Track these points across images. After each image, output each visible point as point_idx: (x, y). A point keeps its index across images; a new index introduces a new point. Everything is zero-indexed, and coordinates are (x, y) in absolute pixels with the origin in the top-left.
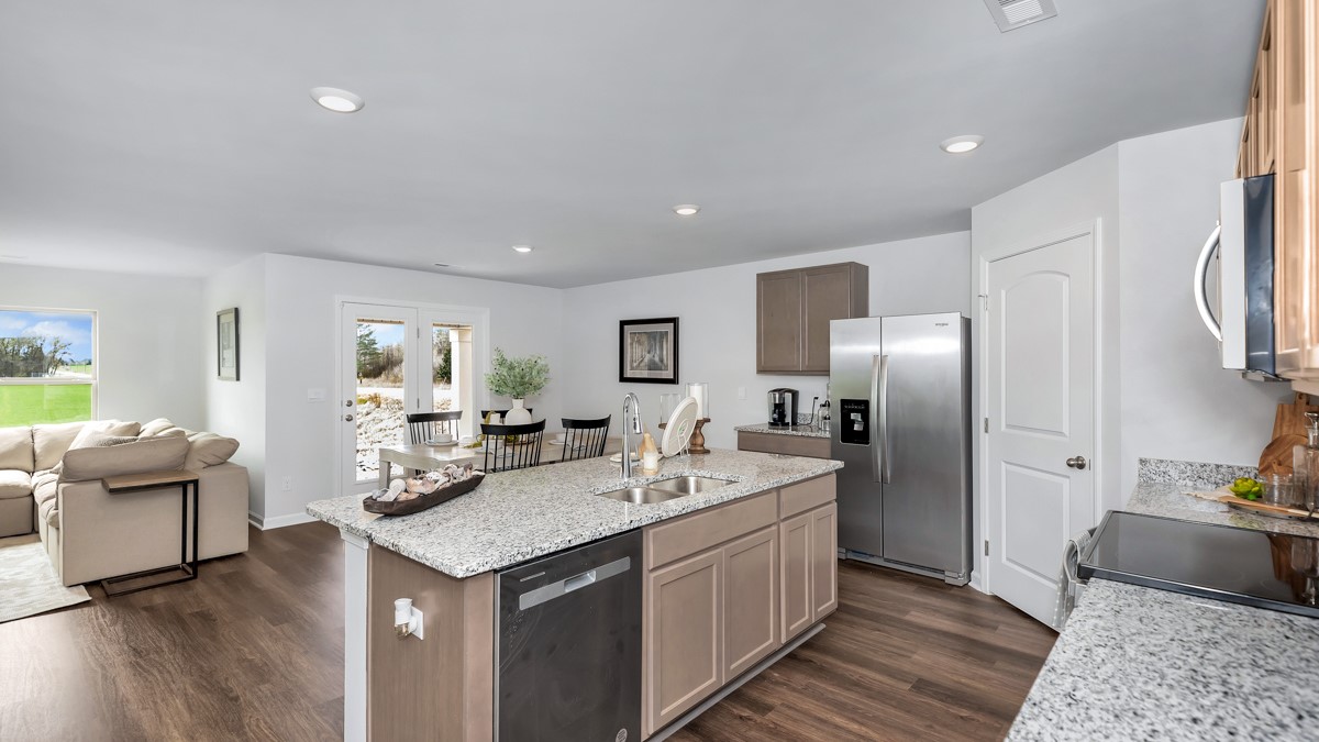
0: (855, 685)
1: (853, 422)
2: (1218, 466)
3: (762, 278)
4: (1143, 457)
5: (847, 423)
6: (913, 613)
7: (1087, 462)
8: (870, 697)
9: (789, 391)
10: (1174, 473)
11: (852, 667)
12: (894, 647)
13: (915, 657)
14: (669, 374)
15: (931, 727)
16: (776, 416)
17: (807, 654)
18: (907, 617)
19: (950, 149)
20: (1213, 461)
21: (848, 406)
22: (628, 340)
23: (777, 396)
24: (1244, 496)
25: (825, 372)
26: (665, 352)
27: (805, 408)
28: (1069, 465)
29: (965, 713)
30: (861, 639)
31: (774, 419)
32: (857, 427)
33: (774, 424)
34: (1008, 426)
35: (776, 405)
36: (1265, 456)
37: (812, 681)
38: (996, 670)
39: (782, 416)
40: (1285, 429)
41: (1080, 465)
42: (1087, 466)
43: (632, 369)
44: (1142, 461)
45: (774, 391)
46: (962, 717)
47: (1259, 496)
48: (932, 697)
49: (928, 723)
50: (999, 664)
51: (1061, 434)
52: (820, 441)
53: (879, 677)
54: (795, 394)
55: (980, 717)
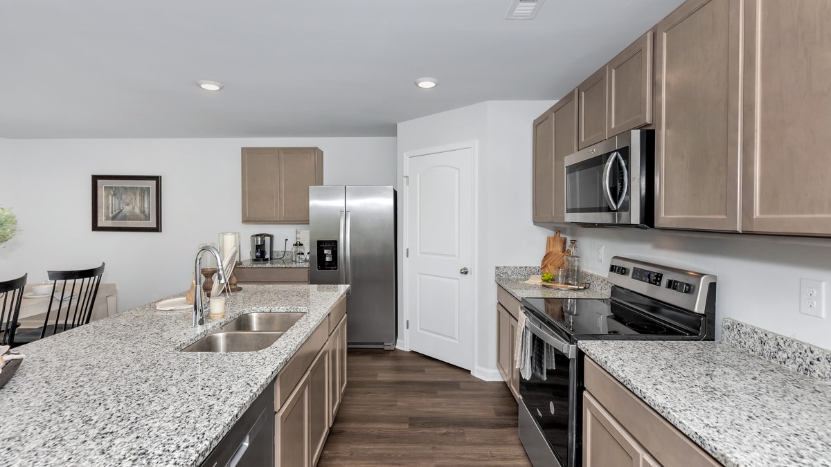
0: (378, 438)
1: (325, 255)
2: (526, 267)
3: (246, 152)
4: (498, 265)
5: (321, 256)
6: (380, 375)
7: (469, 270)
8: (393, 442)
9: (268, 235)
10: (509, 273)
11: (369, 426)
12: (383, 401)
13: (399, 404)
14: (152, 223)
15: (434, 448)
16: (258, 254)
17: (339, 426)
18: (379, 379)
19: (420, 85)
20: (524, 265)
21: (321, 245)
22: (102, 193)
23: (259, 239)
24: (547, 281)
25: (306, 222)
26: (146, 205)
27: (279, 247)
28: (462, 273)
29: (444, 431)
30: (363, 403)
31: (257, 257)
32: (328, 259)
33: (256, 260)
34: (420, 253)
35: (257, 246)
36: (543, 261)
37: (352, 446)
38: (439, 397)
39: (263, 253)
40: (551, 248)
41: (465, 272)
42: (469, 273)
43: (107, 219)
44: (497, 268)
45: (257, 235)
46: (444, 434)
47: (553, 280)
48: (423, 427)
49: (431, 446)
50: (439, 393)
51: (454, 256)
52: (301, 270)
53: (389, 426)
54: (271, 237)
55: (451, 430)
